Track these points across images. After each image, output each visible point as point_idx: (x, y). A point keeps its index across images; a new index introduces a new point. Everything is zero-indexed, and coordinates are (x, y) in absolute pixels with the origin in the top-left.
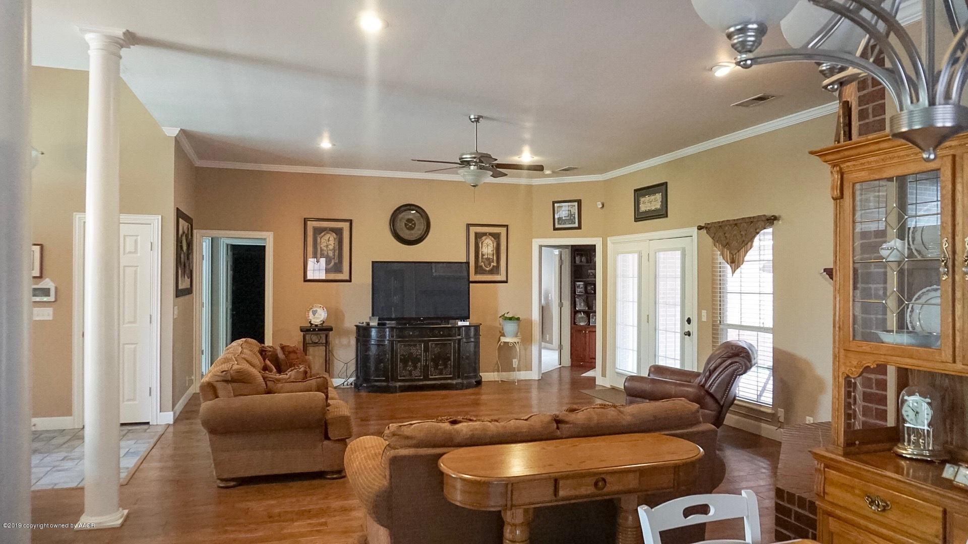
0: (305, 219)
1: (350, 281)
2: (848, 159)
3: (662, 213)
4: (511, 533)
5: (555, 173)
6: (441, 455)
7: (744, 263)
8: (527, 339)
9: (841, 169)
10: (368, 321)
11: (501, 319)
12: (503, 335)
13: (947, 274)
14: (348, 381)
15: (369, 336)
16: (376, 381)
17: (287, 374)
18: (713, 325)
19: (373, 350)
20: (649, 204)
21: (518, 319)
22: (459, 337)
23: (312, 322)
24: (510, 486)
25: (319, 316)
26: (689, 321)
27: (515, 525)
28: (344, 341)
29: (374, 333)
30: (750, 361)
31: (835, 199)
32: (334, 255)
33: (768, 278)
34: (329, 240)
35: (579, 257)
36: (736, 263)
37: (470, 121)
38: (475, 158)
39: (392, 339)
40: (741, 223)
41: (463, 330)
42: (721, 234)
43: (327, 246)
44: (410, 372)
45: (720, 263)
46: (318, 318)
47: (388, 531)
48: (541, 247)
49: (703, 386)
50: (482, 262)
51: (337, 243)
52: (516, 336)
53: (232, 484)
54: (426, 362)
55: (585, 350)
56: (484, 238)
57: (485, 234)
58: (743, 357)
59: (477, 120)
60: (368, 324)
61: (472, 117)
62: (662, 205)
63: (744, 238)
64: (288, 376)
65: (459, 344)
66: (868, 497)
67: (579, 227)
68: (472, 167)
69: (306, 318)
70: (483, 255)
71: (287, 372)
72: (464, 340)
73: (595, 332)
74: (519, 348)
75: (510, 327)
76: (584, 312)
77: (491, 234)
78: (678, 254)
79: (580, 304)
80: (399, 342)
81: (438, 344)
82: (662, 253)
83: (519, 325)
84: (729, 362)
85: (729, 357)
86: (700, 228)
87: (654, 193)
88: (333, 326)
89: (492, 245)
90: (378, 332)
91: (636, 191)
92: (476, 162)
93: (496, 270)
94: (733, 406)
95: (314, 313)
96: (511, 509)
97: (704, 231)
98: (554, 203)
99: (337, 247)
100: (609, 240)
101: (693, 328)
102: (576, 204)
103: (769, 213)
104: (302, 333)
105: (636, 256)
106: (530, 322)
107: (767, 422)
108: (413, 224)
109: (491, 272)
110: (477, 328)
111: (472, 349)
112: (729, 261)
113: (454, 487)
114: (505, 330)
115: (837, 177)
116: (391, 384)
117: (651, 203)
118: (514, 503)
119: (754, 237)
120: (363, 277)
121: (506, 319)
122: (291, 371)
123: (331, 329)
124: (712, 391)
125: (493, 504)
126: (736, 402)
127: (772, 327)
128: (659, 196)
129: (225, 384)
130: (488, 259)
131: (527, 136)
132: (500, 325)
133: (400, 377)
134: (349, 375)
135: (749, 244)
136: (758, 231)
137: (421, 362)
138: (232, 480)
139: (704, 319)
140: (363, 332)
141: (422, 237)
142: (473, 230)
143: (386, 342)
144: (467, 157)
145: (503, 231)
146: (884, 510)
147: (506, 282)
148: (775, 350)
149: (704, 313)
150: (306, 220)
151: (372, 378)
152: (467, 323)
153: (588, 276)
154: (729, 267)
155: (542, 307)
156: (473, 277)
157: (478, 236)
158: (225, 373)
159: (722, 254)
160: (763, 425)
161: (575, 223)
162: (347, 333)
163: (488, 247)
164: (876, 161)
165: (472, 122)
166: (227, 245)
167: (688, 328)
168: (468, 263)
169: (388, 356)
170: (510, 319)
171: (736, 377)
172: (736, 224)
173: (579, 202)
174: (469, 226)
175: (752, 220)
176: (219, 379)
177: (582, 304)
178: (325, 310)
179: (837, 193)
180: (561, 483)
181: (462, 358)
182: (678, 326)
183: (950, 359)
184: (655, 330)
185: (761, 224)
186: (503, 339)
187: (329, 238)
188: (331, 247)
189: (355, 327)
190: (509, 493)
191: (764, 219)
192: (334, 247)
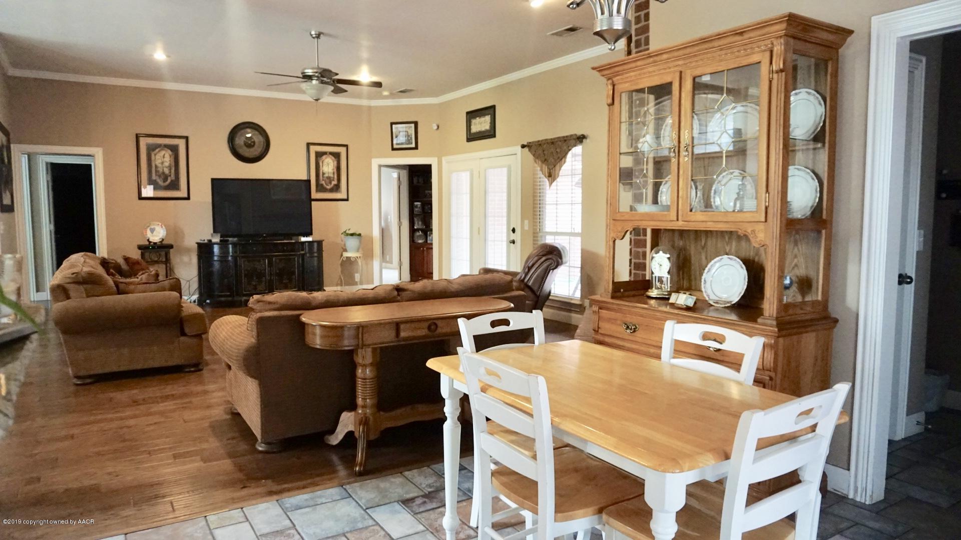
0: (137, 135)
1: (188, 198)
2: (617, 74)
3: (490, 134)
4: (362, 372)
5: (392, 95)
6: (301, 315)
7: (560, 177)
8: (368, 255)
9: (613, 82)
10: (210, 238)
11: (343, 236)
12: (345, 250)
13: (674, 157)
14: (191, 298)
15: (211, 252)
16: (221, 296)
17: (138, 278)
18: (534, 233)
19: (217, 265)
20: (480, 126)
21: (360, 235)
22: (303, 252)
23: (151, 240)
24: (361, 329)
25: (157, 235)
26: (514, 230)
27: (364, 366)
28: (185, 259)
29: (216, 249)
30: (561, 257)
31: (609, 105)
32: (170, 172)
33: (579, 192)
34: (164, 157)
35: (416, 178)
36: (552, 176)
37: (311, 37)
38: (316, 72)
39: (236, 255)
40: (557, 142)
41: (307, 246)
42: (540, 152)
43: (162, 163)
44: (255, 286)
45: (540, 178)
46: (156, 236)
47: (257, 382)
48: (380, 166)
49: (523, 281)
50: (323, 180)
51: (173, 160)
52: (358, 251)
53: (88, 381)
54: (271, 277)
55: (423, 266)
56: (324, 157)
57: (325, 153)
58: (555, 255)
59: (318, 36)
60: (210, 241)
61: (313, 33)
62: (491, 126)
63: (559, 155)
64: (139, 279)
65: (303, 260)
66: (625, 324)
67: (416, 148)
68: (314, 82)
69: (143, 235)
70: (323, 174)
71: (138, 276)
72: (308, 255)
73: (432, 248)
74: (361, 262)
75: (352, 243)
76: (422, 230)
77: (332, 154)
78: (505, 170)
79: (418, 223)
80: (243, 257)
81: (282, 259)
82: (490, 170)
83: (360, 242)
84: (544, 258)
85: (544, 255)
86: (523, 146)
87: (484, 115)
88: (173, 243)
89: (332, 164)
90: (221, 248)
91: (468, 113)
92: (317, 77)
93: (337, 188)
94: (548, 301)
95: (152, 231)
96: (362, 348)
97: (526, 149)
98: (392, 124)
99: (173, 164)
100: (444, 159)
101: (517, 237)
102: (413, 125)
103: (579, 133)
104: (140, 251)
105: (468, 173)
106: (371, 239)
107: (576, 312)
108: (252, 142)
109: (331, 190)
110: (320, 243)
111: (316, 263)
112: (547, 175)
113: (314, 334)
114: (346, 245)
115: (610, 87)
116: (237, 298)
117: (481, 124)
118: (365, 343)
119: (567, 153)
120: (203, 194)
121: (347, 235)
122: (143, 274)
123: (171, 247)
124: (530, 284)
125: (347, 343)
126: (550, 298)
127: (580, 232)
128: (488, 118)
129: (76, 286)
130: (329, 178)
131: (365, 54)
132: (342, 241)
133: (245, 291)
134: (191, 294)
135: (563, 160)
136: (570, 148)
137: (265, 276)
138: (90, 377)
139: (526, 228)
140: (204, 249)
141: (262, 155)
142: (313, 149)
143: (230, 258)
144: (309, 72)
145: (342, 150)
146: (634, 331)
147: (347, 200)
148: (583, 251)
149: (526, 222)
150: (137, 137)
151: (216, 293)
152: (309, 239)
153: (425, 196)
154: (546, 180)
155: (383, 229)
156: (315, 195)
157: (319, 155)
158: (75, 275)
159: (541, 170)
160: (574, 315)
161: (412, 143)
162: (188, 250)
163: (328, 166)
164: (635, 76)
165: (314, 38)
166: (47, 163)
167: (513, 236)
168: (309, 181)
169: (232, 272)
170: (352, 235)
171: (549, 272)
172: (553, 143)
173: (416, 123)
174: (308, 145)
175: (566, 139)
176: (68, 281)
177: (420, 223)
178: (164, 227)
179: (610, 101)
180: (402, 326)
181: (307, 272)
182: (505, 235)
183: (675, 219)
184: (485, 240)
185: (573, 142)
186: (346, 255)
187: (164, 155)
188: (167, 164)
189: (196, 245)
190: (360, 336)
191: (575, 137)
192: (170, 164)
